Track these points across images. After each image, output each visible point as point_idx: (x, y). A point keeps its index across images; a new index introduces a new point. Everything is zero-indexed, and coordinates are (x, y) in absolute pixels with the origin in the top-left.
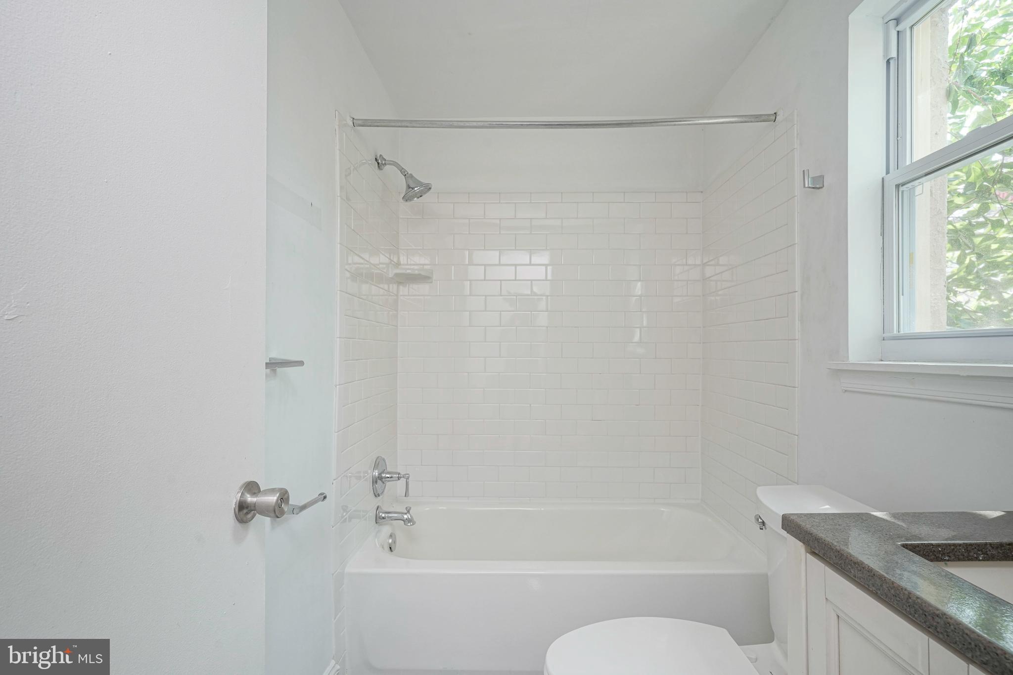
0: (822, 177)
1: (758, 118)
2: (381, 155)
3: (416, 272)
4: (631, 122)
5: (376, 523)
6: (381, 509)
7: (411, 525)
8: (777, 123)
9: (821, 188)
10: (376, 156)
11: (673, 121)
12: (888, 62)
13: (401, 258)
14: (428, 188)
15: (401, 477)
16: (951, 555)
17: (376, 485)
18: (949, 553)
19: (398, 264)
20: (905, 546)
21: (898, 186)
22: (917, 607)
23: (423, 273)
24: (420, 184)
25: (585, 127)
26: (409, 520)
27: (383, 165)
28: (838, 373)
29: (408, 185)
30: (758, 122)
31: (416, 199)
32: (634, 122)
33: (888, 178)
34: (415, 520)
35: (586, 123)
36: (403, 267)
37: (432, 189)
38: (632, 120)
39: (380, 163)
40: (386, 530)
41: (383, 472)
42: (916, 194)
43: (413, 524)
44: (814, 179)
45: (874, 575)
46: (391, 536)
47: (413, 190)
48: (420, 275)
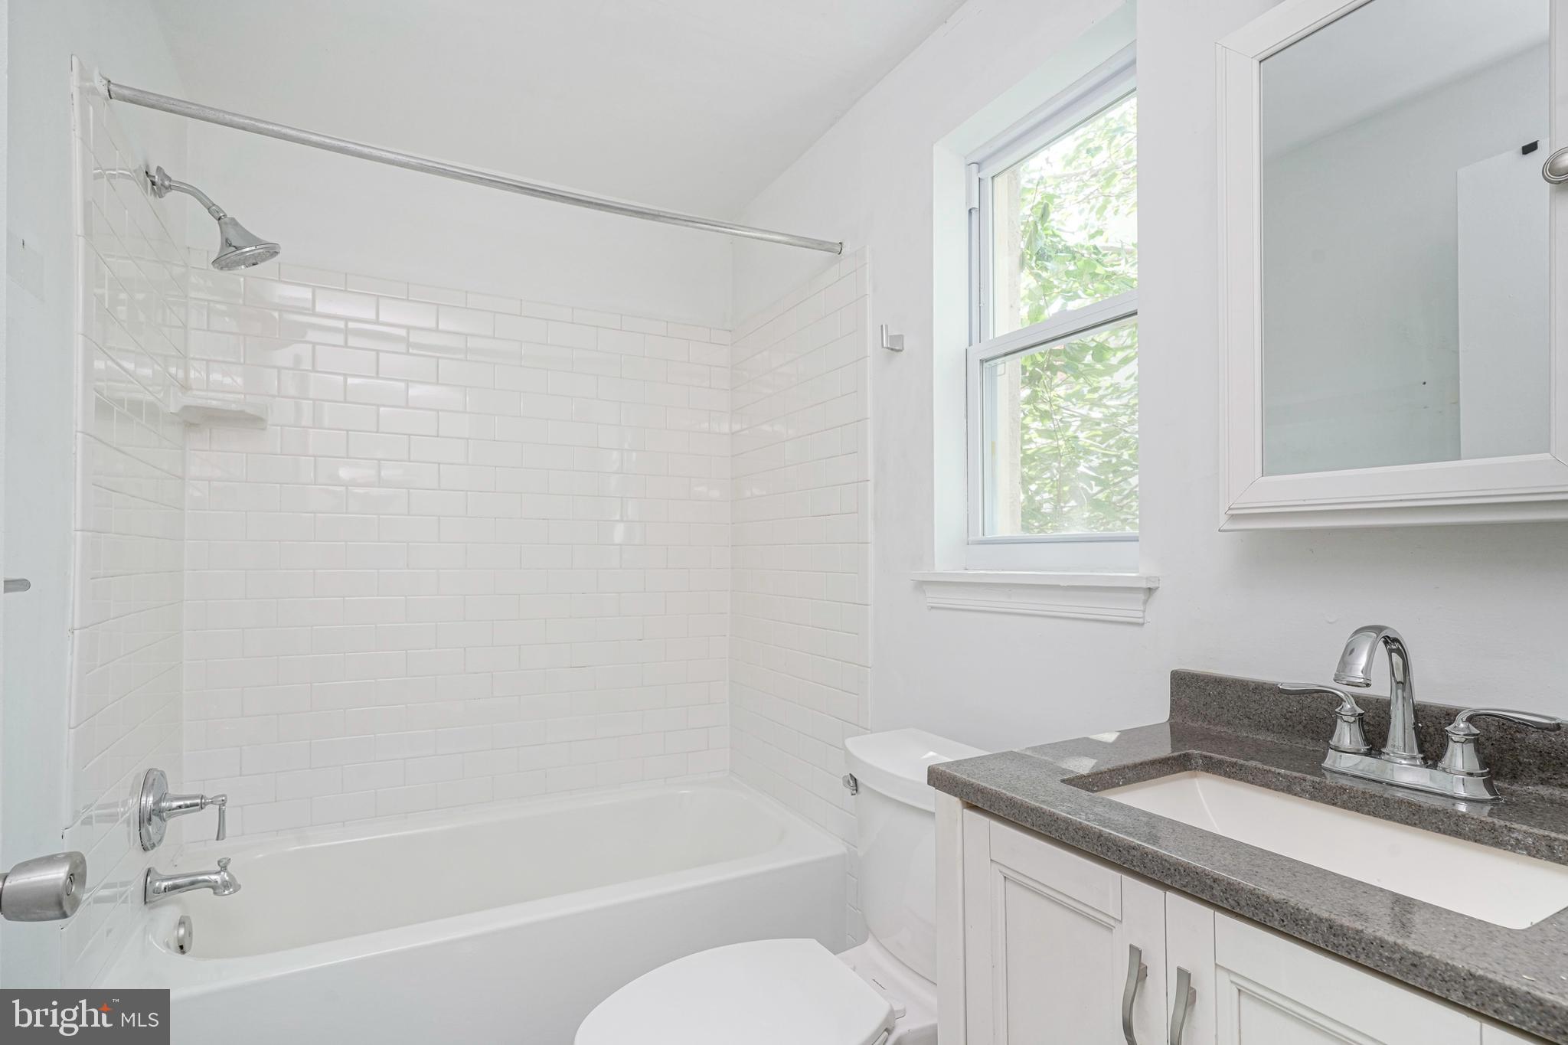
0: (901, 337)
1: (821, 245)
2: (159, 169)
3: (233, 407)
4: (657, 213)
5: (146, 903)
6: (157, 873)
7: (230, 893)
8: (843, 257)
9: (901, 351)
10: (147, 166)
11: (715, 226)
12: (970, 211)
13: (192, 374)
14: (272, 251)
15: (206, 804)
16: (1098, 784)
17: (150, 828)
18: (1097, 783)
19: (185, 387)
20: (1063, 781)
21: (982, 361)
22: (1110, 844)
23: (250, 410)
24: (255, 241)
25: (587, 205)
26: (226, 885)
27: (167, 188)
28: (921, 585)
29: (227, 240)
30: (821, 250)
31: (243, 267)
32: (661, 214)
33: (969, 349)
34: (239, 881)
35: (589, 200)
36: (195, 392)
37: (278, 256)
38: (658, 211)
39: (157, 184)
40: (168, 914)
41: (160, 800)
42: (998, 373)
43: (235, 891)
44: (892, 338)
45: (1057, 818)
46: (182, 923)
47: (238, 252)
48: (242, 412)
